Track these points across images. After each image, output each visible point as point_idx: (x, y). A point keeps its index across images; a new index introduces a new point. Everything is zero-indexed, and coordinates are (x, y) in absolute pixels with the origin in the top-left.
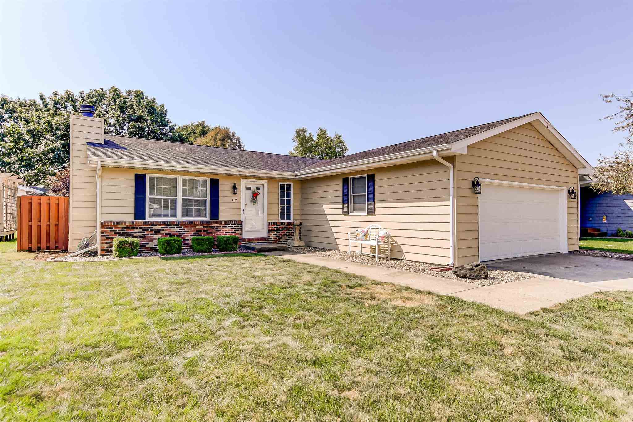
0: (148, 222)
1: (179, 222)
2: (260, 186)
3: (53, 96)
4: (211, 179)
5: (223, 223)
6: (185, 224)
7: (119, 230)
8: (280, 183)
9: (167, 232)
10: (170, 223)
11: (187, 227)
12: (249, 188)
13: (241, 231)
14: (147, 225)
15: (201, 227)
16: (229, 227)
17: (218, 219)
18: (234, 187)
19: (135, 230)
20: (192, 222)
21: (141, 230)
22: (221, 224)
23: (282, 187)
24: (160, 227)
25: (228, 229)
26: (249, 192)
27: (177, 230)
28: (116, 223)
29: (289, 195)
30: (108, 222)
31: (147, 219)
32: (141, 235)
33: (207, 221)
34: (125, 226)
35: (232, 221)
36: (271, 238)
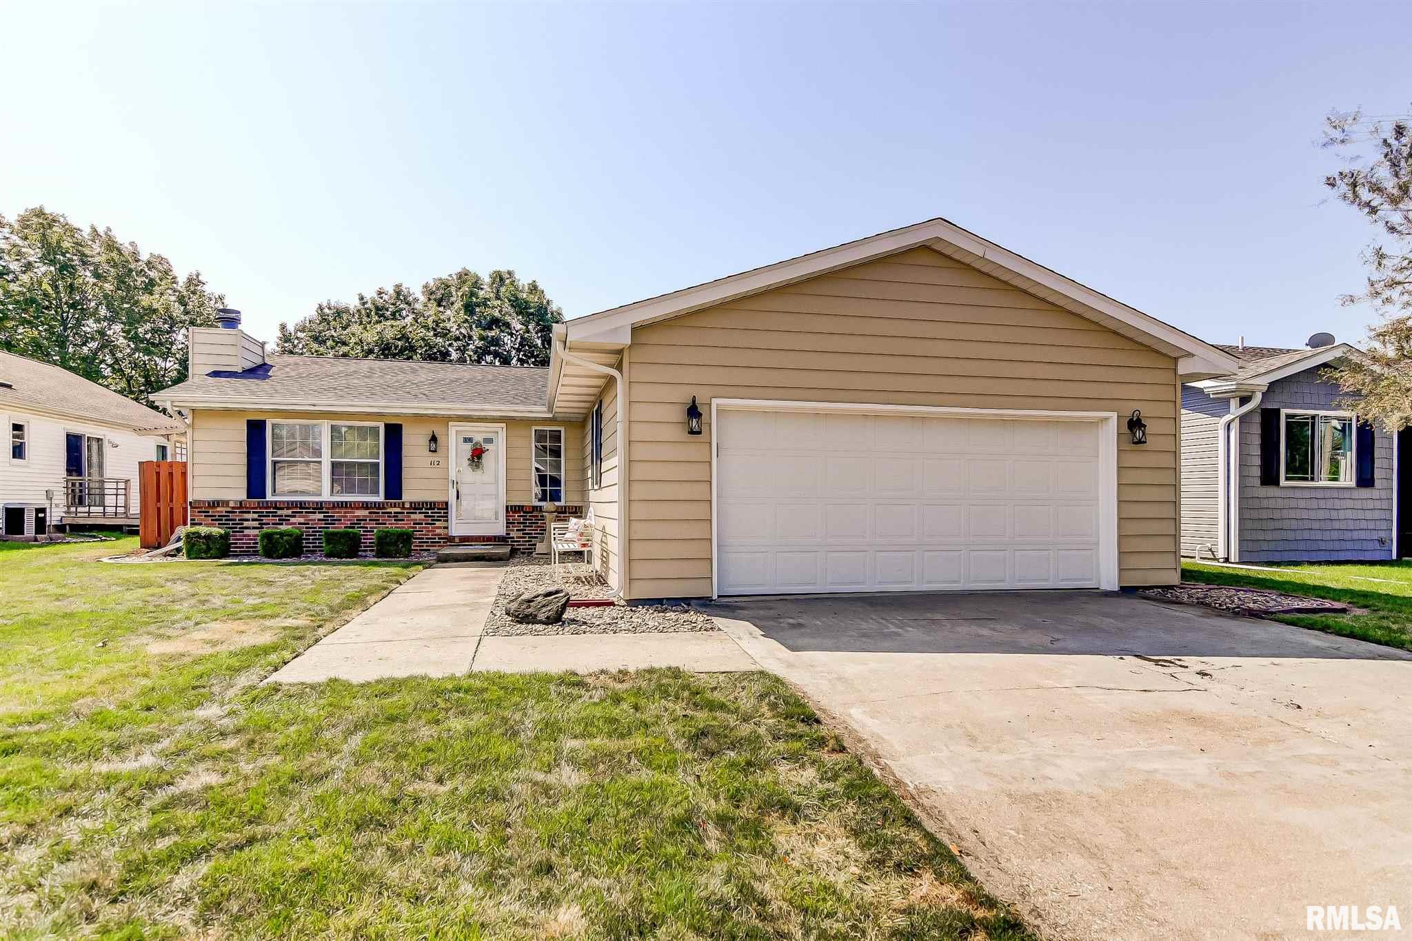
0: (271, 502)
1: (321, 503)
2: (493, 434)
4: (387, 426)
5: (407, 505)
6: (334, 507)
7: (219, 516)
8: (534, 428)
9: (302, 520)
10: (305, 504)
11: (338, 513)
12: (467, 440)
13: (447, 521)
14: (266, 508)
15: (366, 513)
16: (420, 513)
17: (401, 499)
18: (434, 439)
19: (246, 516)
20: (346, 502)
21: (256, 516)
22: (403, 508)
23: (540, 437)
24: (289, 512)
25: (418, 517)
26: (468, 447)
27: (321, 516)
28: (215, 504)
29: (556, 453)
30: (199, 501)
31: (269, 497)
32: (256, 524)
33: (379, 503)
34: (229, 509)
35: (427, 503)
36: (513, 538)
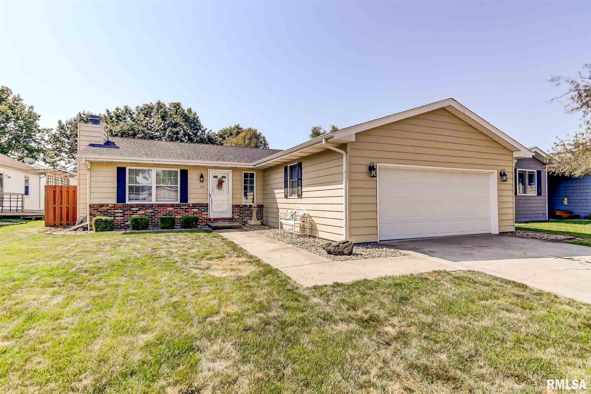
0: (127, 204)
1: (152, 205)
2: (226, 175)
3: (115, 110)
4: (181, 170)
5: (191, 205)
6: (158, 206)
7: (104, 211)
8: (243, 172)
9: (143, 212)
10: (145, 205)
11: (159, 209)
12: (215, 177)
13: (208, 212)
14: (126, 207)
15: (172, 209)
16: (196, 208)
17: (187, 202)
18: (202, 176)
19: (117, 211)
20: (164, 204)
21: (121, 211)
22: (189, 206)
23: (246, 176)
24: (137, 209)
25: (196, 210)
26: (216, 180)
27: (152, 211)
28: (101, 206)
29: (252, 182)
30: (94, 205)
31: (127, 202)
32: (121, 215)
33: (177, 204)
34: (108, 208)
35: (199, 204)
36: (235, 218)
